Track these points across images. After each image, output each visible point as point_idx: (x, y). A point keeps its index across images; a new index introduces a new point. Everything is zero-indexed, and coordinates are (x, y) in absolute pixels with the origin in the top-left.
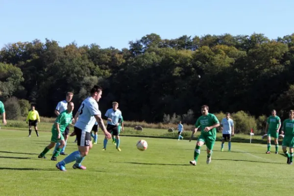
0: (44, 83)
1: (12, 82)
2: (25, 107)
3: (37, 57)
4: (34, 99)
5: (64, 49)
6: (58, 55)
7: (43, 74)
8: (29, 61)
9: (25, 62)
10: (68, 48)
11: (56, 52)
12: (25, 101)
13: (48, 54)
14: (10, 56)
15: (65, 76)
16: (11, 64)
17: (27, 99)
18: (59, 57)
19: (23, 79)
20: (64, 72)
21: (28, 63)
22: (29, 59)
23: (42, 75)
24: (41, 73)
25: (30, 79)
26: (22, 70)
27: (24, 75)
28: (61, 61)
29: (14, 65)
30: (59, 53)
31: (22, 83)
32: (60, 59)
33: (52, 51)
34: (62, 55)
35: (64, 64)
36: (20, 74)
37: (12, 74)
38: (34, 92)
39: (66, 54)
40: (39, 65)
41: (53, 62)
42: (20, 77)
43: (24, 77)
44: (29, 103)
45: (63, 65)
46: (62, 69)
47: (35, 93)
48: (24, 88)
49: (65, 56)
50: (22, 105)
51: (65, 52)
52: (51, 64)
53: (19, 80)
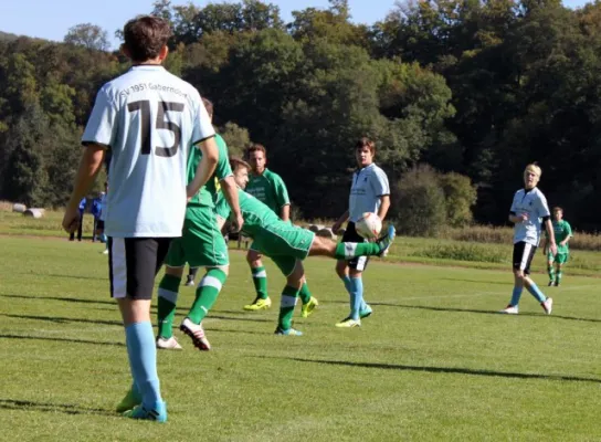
0: (516, 122)
1: (420, 119)
2: (458, 196)
3: (495, 41)
4: (486, 172)
5: (579, 13)
6: (560, 35)
7: (512, 92)
8: (470, 53)
9: (458, 54)
10: (593, 14)
11: (555, 26)
12: (460, 177)
13: (531, 32)
14: (413, 40)
15: (583, 99)
16: (416, 65)
17: (463, 173)
18: (562, 40)
19: (452, 110)
20: (579, 89)
21: (469, 59)
22: (471, 48)
23: (510, 97)
24: (507, 91)
25: (474, 109)
26: (449, 83)
27: (454, 97)
28: (571, 54)
29: (423, 66)
30: (564, 30)
31: (449, 124)
32: (565, 45)
33: (541, 22)
34: (573, 34)
35: (581, 63)
36: (444, 94)
37: (417, 94)
38: (486, 151)
39: (585, 32)
40: (500, 64)
41: (544, 57)
42: (444, 105)
43: (455, 105)
44: (472, 184)
45: (577, 64)
46: (573, 80)
47: (488, 153)
48: (454, 139)
49: (582, 37)
50: (448, 191)
51: (582, 25)
52: (538, 63)
53: (441, 111)
